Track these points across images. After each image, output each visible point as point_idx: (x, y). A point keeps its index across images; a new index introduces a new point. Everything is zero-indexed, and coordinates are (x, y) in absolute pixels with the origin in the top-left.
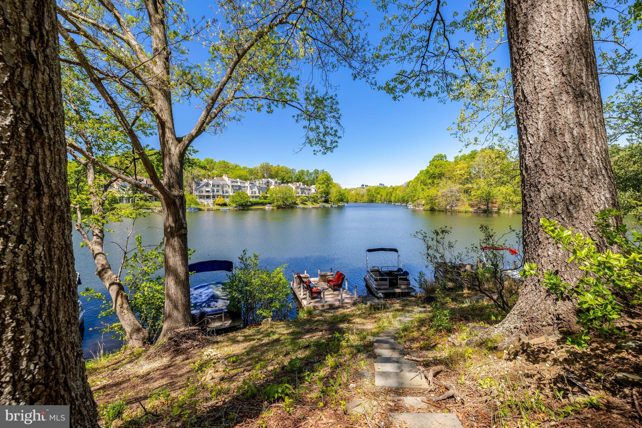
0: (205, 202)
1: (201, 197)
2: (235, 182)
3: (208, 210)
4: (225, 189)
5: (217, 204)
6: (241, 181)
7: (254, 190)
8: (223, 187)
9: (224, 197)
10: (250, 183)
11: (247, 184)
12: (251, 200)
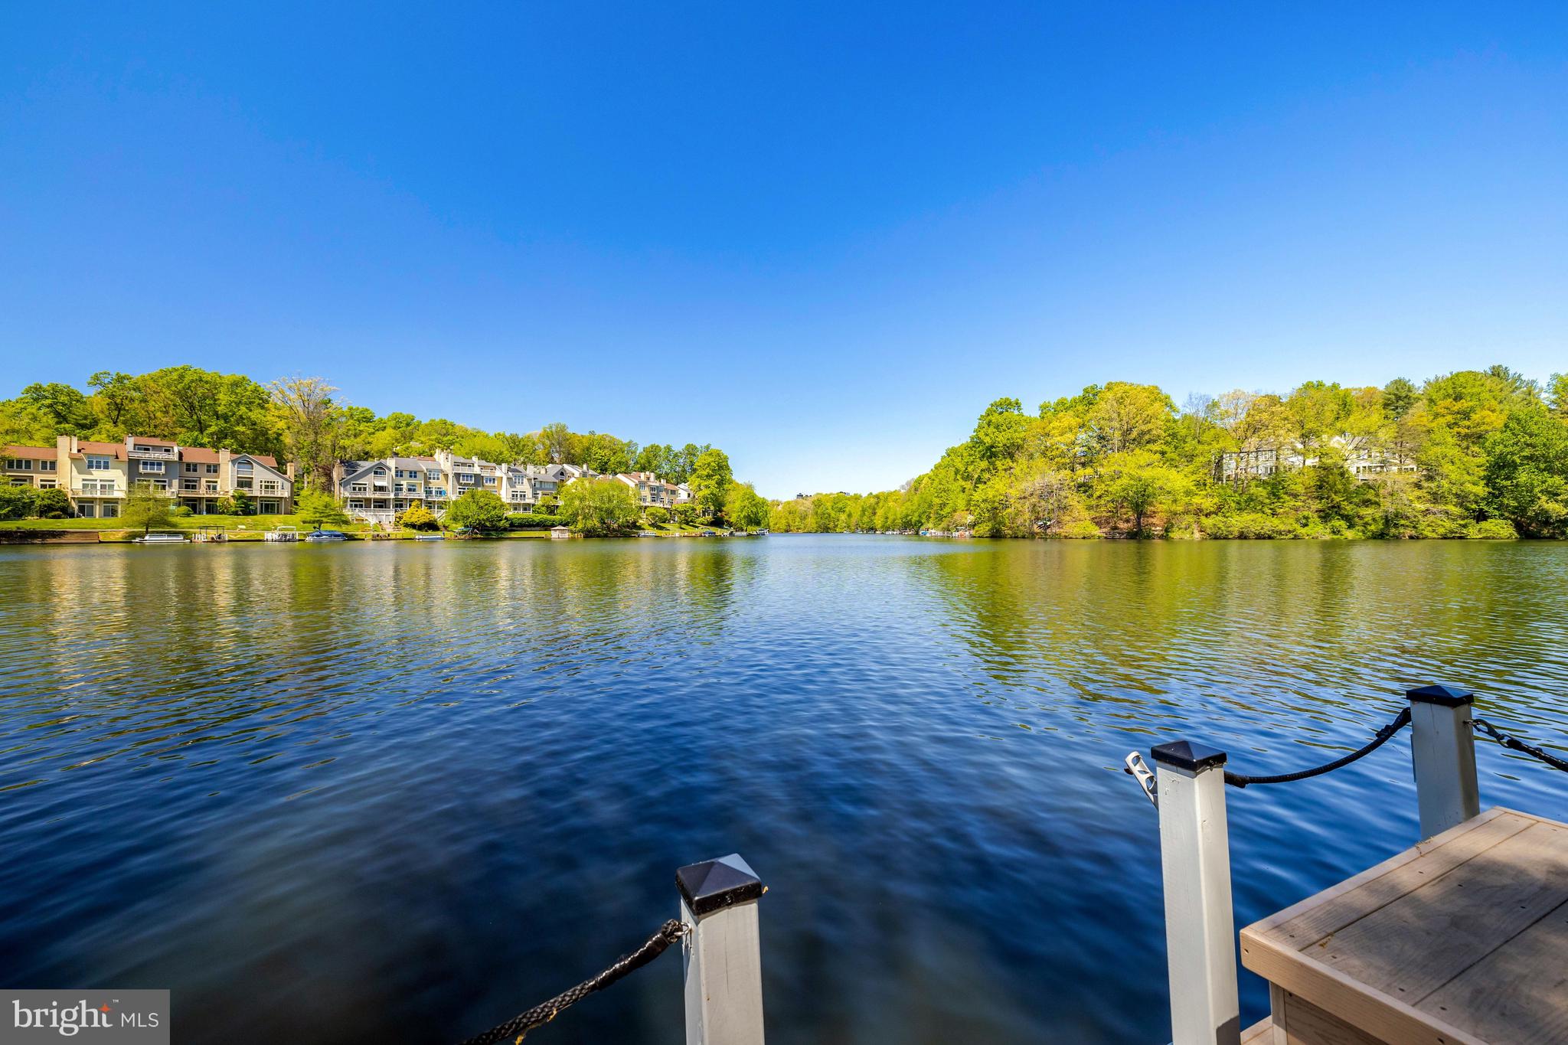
0: (371, 517)
1: (358, 503)
2: (464, 464)
3: (377, 538)
4: (434, 485)
5: (406, 525)
6: (484, 463)
7: (519, 488)
8: (427, 479)
9: (430, 505)
10: (509, 469)
11: (501, 472)
12: (510, 514)
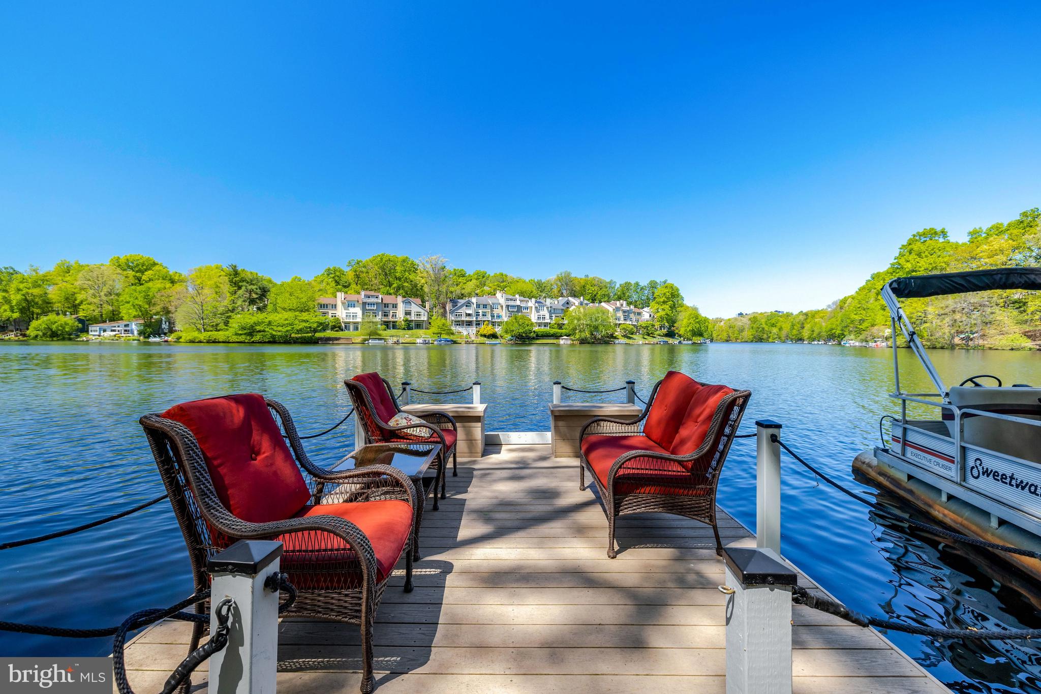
0: (464, 331)
1: (459, 323)
2: (511, 300)
3: (467, 343)
4: (496, 312)
5: (481, 335)
6: (522, 298)
7: (541, 313)
8: (492, 309)
9: (493, 324)
10: (536, 302)
11: (532, 303)
12: (536, 329)
